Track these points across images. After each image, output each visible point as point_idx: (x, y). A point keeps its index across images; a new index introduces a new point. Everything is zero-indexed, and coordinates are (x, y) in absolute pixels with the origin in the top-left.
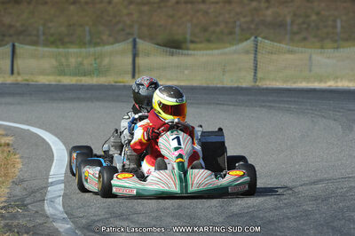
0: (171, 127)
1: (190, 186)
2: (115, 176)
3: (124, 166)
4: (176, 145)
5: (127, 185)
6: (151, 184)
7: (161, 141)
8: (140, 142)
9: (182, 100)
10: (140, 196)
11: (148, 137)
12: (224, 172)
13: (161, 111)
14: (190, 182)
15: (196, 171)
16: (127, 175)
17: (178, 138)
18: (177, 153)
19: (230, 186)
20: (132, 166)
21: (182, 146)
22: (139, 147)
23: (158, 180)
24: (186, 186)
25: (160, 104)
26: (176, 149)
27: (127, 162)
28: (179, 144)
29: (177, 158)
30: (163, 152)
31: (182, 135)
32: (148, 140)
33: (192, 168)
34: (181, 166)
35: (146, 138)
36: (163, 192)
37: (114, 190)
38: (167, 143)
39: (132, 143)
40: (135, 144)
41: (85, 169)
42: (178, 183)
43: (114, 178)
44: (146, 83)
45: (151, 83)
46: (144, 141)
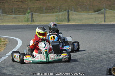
0: (43, 40)
1: (49, 59)
2: (25, 56)
3: (27, 53)
4: (44, 46)
5: (29, 59)
6: (37, 59)
7: (39, 45)
8: (32, 45)
10: (33, 63)
11: (35, 43)
12: (60, 54)
13: (38, 35)
14: (49, 58)
15: (51, 54)
16: (29, 56)
17: (45, 44)
18: (45, 49)
19: (62, 59)
20: (30, 53)
21: (46, 46)
22: (32, 47)
23: (39, 57)
24: (48, 59)
25: (38, 32)
26: (44, 47)
27: (28, 52)
28: (45, 45)
29: (45, 50)
30: (40, 48)
31: (46, 43)
32: (35, 44)
33: (50, 53)
34: (46, 53)
35: (34, 44)
36: (41, 61)
37: (25, 61)
38: (42, 45)
39: (30, 46)
40: (31, 46)
41: (14, 54)
42: (45, 58)
43: (25, 57)
44: (53, 24)
45: (54, 24)
46: (34, 45)
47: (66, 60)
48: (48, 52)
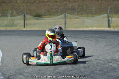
2: (30, 58)
13: (48, 37)
14: (53, 60)
16: (34, 58)
17: (51, 46)
18: (50, 51)
19: (67, 61)
21: (52, 48)
23: (44, 59)
25: (48, 35)
26: (50, 49)
29: (50, 52)
34: (51, 55)
35: (42, 45)
36: (45, 63)
37: (30, 63)
38: (48, 47)
39: (38, 47)
42: (49, 60)
44: (58, 28)
47: (71, 62)
48: (53, 54)
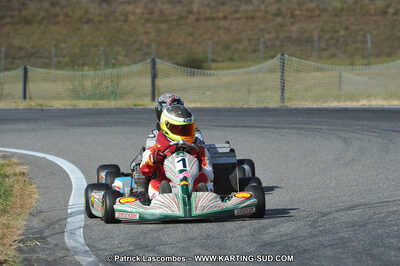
0: (177, 149)
1: (194, 209)
2: (118, 200)
4: (182, 168)
5: (129, 209)
6: (154, 208)
7: (166, 163)
8: (148, 165)
9: (191, 120)
10: (143, 221)
13: (168, 132)
14: (194, 205)
15: (200, 193)
16: (130, 199)
17: (184, 160)
18: (181, 176)
19: (236, 208)
20: (140, 190)
21: (188, 168)
23: (163, 204)
24: (190, 209)
25: (167, 124)
26: (181, 171)
27: (135, 186)
28: (185, 166)
29: (182, 181)
30: (168, 175)
31: (188, 157)
34: (185, 189)
35: (152, 160)
36: (166, 217)
37: (117, 215)
38: (173, 166)
39: (141, 166)
40: (144, 167)
42: (181, 206)
43: (117, 203)
44: (168, 100)
45: (174, 101)
46: (151, 164)
47: (248, 211)
48: (190, 187)
